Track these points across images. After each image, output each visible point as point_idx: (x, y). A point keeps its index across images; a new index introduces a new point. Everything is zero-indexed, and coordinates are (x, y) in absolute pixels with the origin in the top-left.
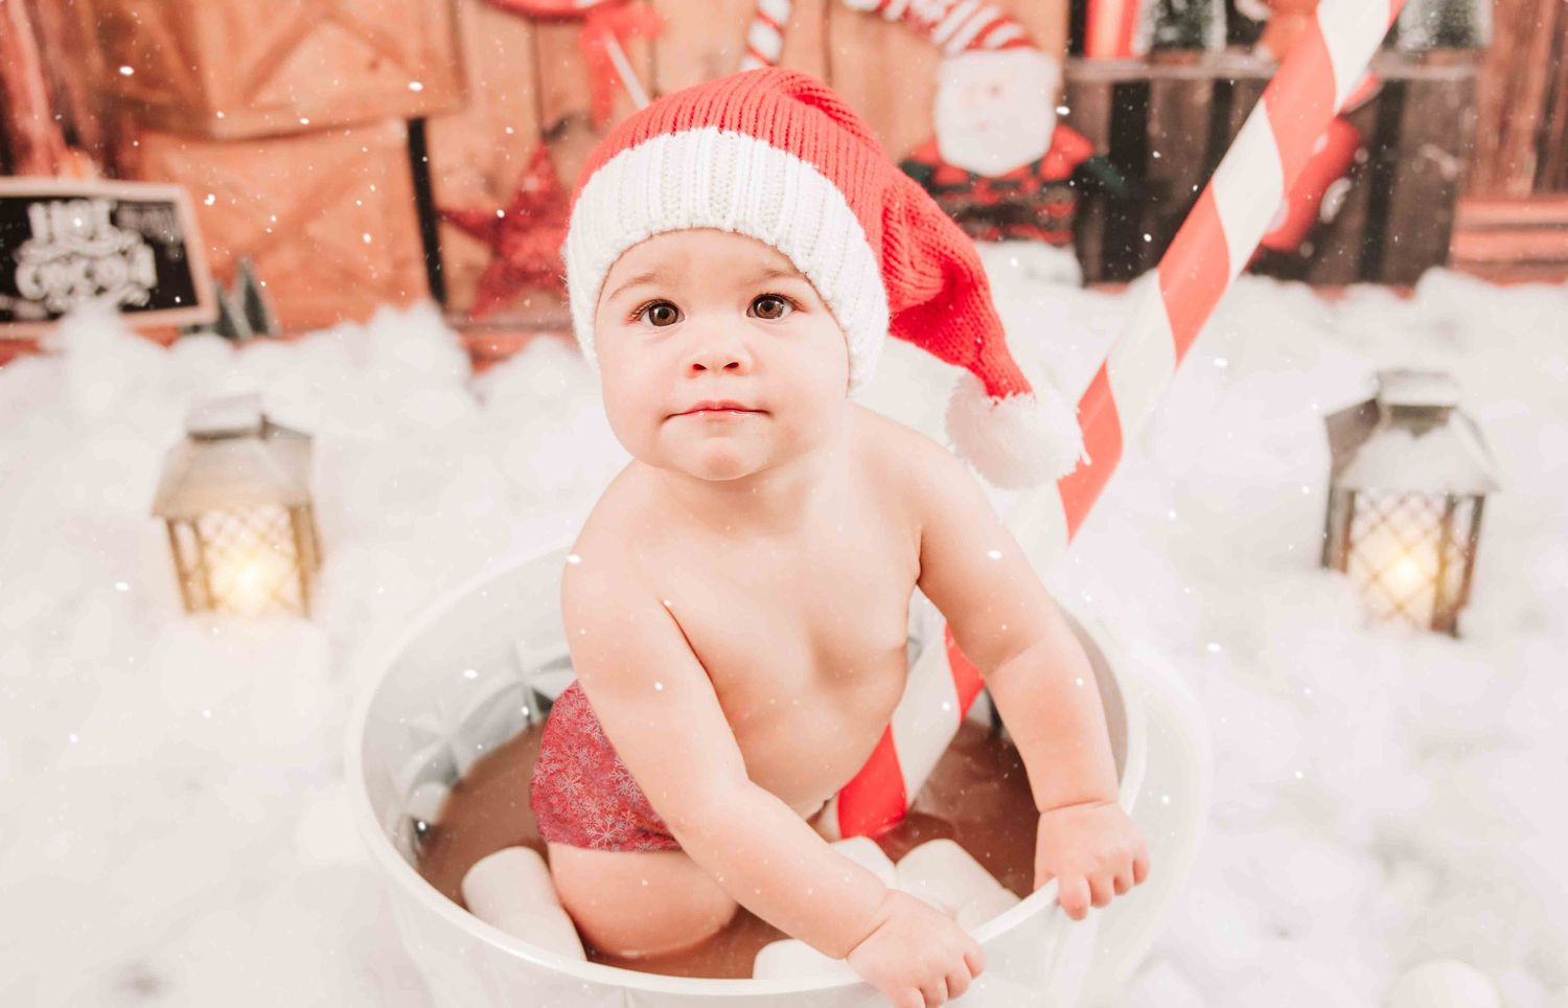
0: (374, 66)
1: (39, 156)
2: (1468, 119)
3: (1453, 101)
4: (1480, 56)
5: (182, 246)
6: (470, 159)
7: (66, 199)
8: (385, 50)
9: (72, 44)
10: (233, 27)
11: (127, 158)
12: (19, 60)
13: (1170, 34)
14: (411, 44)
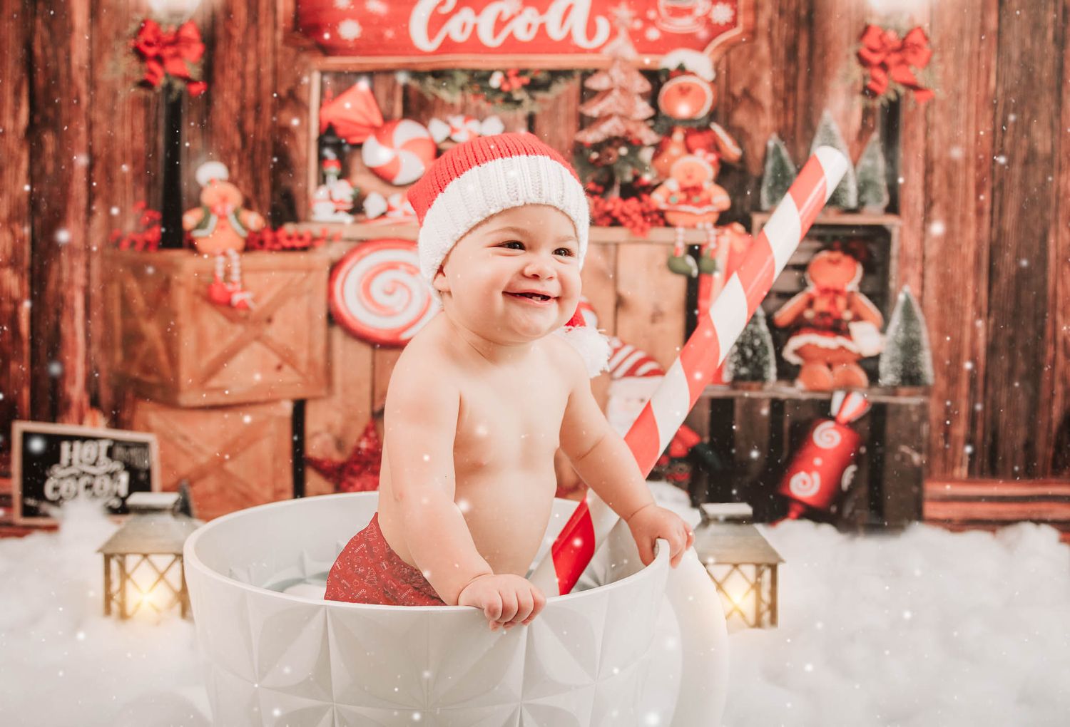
0: (279, 368)
1: (74, 411)
2: (925, 428)
3: (915, 418)
4: (928, 392)
5: (148, 472)
6: (330, 428)
7: (84, 439)
8: (287, 359)
9: (106, 345)
10: (201, 340)
11: (125, 415)
12: (74, 354)
13: (744, 371)
14: (303, 356)
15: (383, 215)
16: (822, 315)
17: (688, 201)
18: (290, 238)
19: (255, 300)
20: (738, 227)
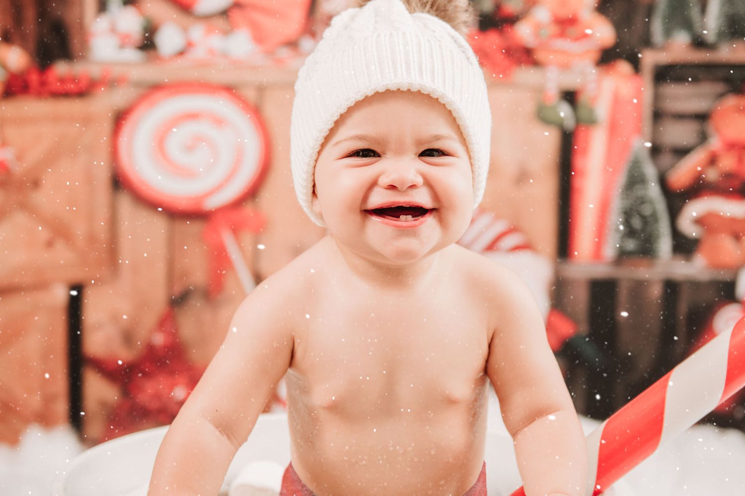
0: (50, 244)
6: (115, 318)
8: (60, 232)
13: (631, 245)
14: (80, 231)
15: (181, 53)
16: (729, 176)
17: (562, 35)
18: (62, 81)
19: (19, 158)
20: (624, 67)
